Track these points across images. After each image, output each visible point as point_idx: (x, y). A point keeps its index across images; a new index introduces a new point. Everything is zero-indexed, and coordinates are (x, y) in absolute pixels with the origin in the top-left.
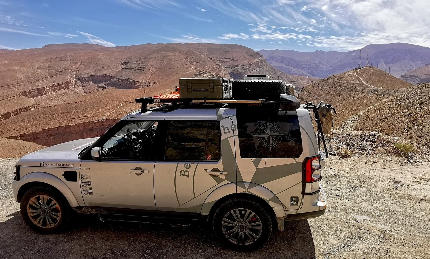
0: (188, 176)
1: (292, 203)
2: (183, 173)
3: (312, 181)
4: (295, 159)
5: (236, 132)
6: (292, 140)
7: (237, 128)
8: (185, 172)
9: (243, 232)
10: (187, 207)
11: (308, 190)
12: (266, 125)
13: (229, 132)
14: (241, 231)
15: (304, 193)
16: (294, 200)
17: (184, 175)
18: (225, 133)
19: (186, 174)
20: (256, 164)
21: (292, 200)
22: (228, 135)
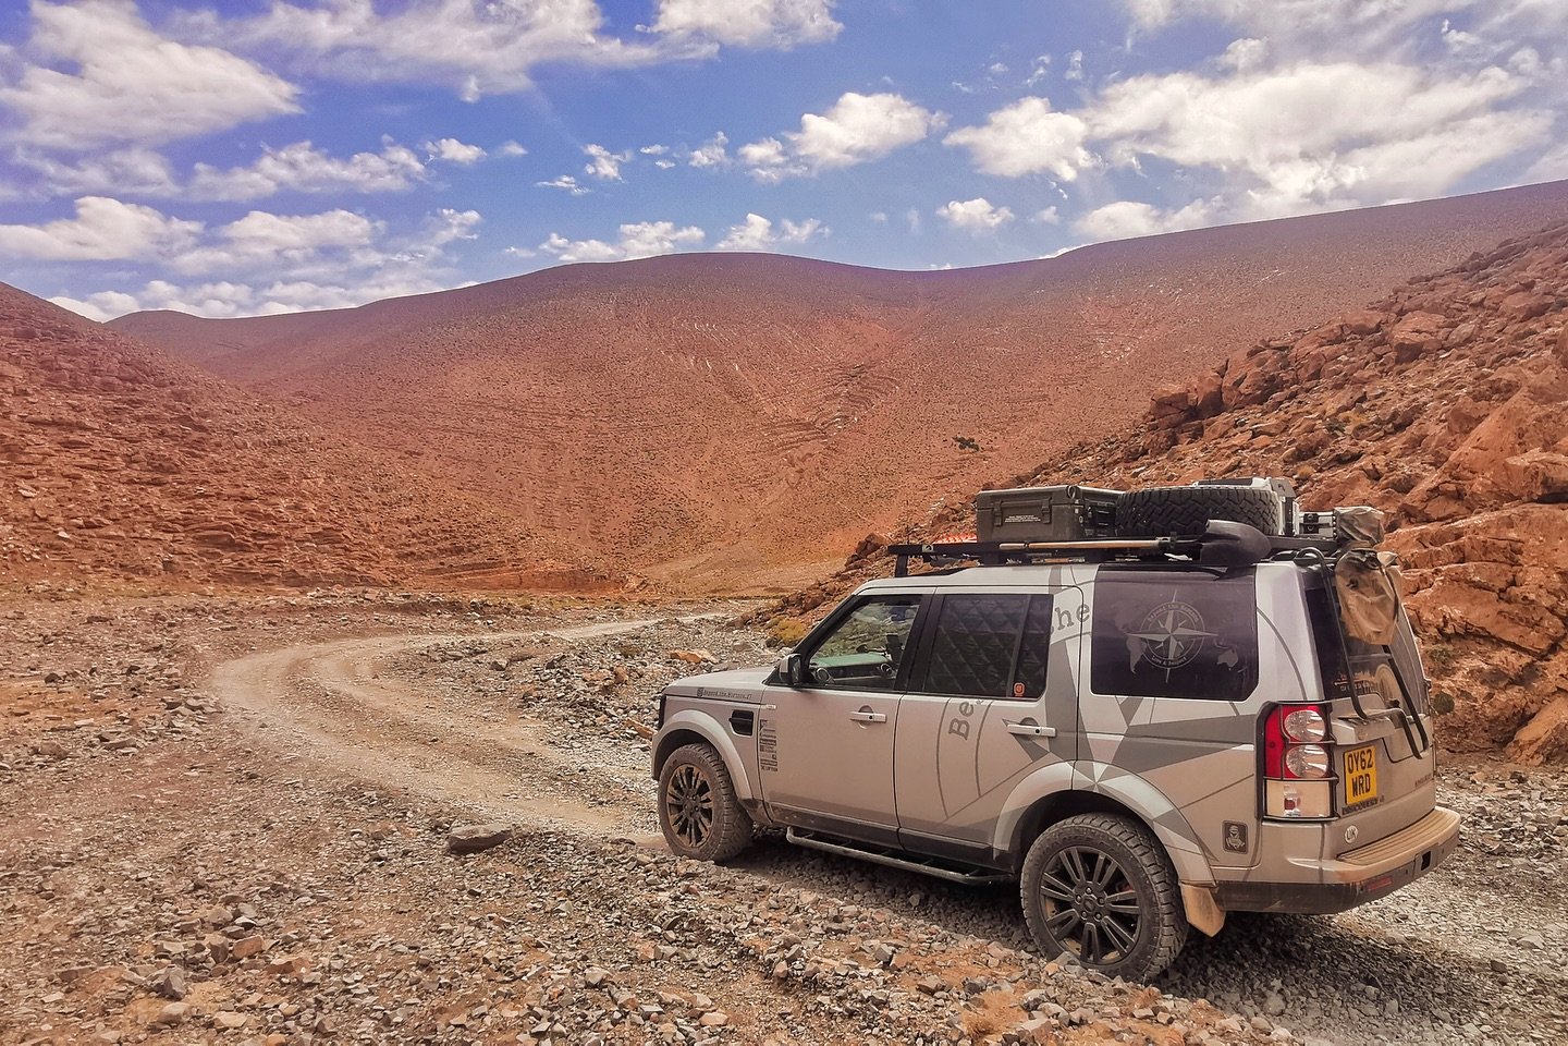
0: (966, 736)
1: (1230, 841)
2: (956, 725)
3: (1287, 775)
4: (1233, 705)
5: (1088, 626)
6: (1231, 651)
7: (1091, 613)
8: (960, 723)
9: (1095, 923)
10: (966, 824)
11: (1275, 807)
12: (1167, 607)
13: (1070, 624)
14: (1090, 917)
15: (1262, 814)
16: (1236, 837)
17: (958, 733)
18: (1061, 627)
19: (963, 730)
20: (1128, 713)
21: (1227, 834)
22: (1067, 632)
